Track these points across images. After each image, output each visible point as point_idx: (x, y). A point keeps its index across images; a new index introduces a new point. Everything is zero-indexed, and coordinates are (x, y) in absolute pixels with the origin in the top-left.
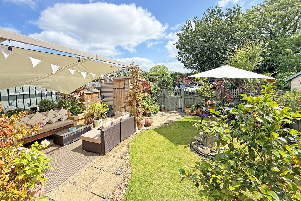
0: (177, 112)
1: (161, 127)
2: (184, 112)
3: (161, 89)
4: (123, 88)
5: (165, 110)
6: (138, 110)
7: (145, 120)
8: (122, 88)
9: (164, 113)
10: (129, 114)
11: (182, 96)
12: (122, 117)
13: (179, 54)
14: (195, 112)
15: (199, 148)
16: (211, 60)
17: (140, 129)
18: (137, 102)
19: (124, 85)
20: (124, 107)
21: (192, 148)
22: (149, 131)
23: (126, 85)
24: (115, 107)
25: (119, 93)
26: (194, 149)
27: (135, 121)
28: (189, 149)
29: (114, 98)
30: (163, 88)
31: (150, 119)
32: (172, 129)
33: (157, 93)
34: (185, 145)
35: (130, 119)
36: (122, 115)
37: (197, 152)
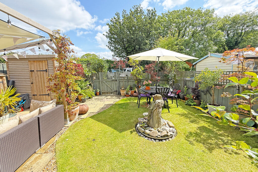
0: (112, 94)
1: (99, 113)
2: (119, 94)
3: (96, 72)
4: (46, 71)
5: (100, 94)
6: (69, 96)
7: (78, 107)
8: (44, 71)
9: (100, 97)
10: (55, 103)
11: (117, 79)
12: (42, 109)
13: (109, 43)
14: (130, 93)
15: (147, 131)
16: (136, 50)
17: (73, 120)
18: (68, 86)
19: (47, 66)
20: (48, 95)
21: (138, 131)
22: (85, 121)
23: (50, 67)
24: (34, 95)
25: (39, 77)
26: (140, 133)
27: (65, 111)
28: (136, 134)
29: (32, 83)
30: (98, 72)
31: (86, 106)
32: (111, 113)
33: (92, 77)
34: (130, 130)
35: (57, 109)
36: (44, 105)
37: (144, 136)
